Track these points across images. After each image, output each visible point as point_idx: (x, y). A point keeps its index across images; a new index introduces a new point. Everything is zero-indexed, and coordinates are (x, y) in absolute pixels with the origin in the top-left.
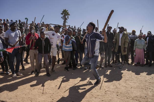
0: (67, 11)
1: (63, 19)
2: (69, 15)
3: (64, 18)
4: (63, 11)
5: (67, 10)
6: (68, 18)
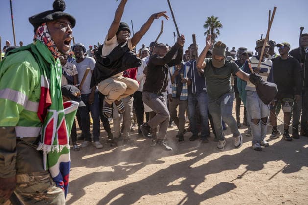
0: (216, 18)
2: (221, 26)
4: (206, 20)
5: (215, 17)
6: (218, 33)
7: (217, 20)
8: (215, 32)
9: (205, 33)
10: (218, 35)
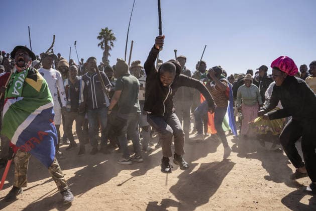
0: (110, 31)
1: (102, 48)
2: (114, 39)
3: (104, 46)
4: (101, 31)
5: (109, 29)
6: (112, 45)
7: (112, 32)
8: (109, 44)
9: (99, 45)
10: (111, 47)
